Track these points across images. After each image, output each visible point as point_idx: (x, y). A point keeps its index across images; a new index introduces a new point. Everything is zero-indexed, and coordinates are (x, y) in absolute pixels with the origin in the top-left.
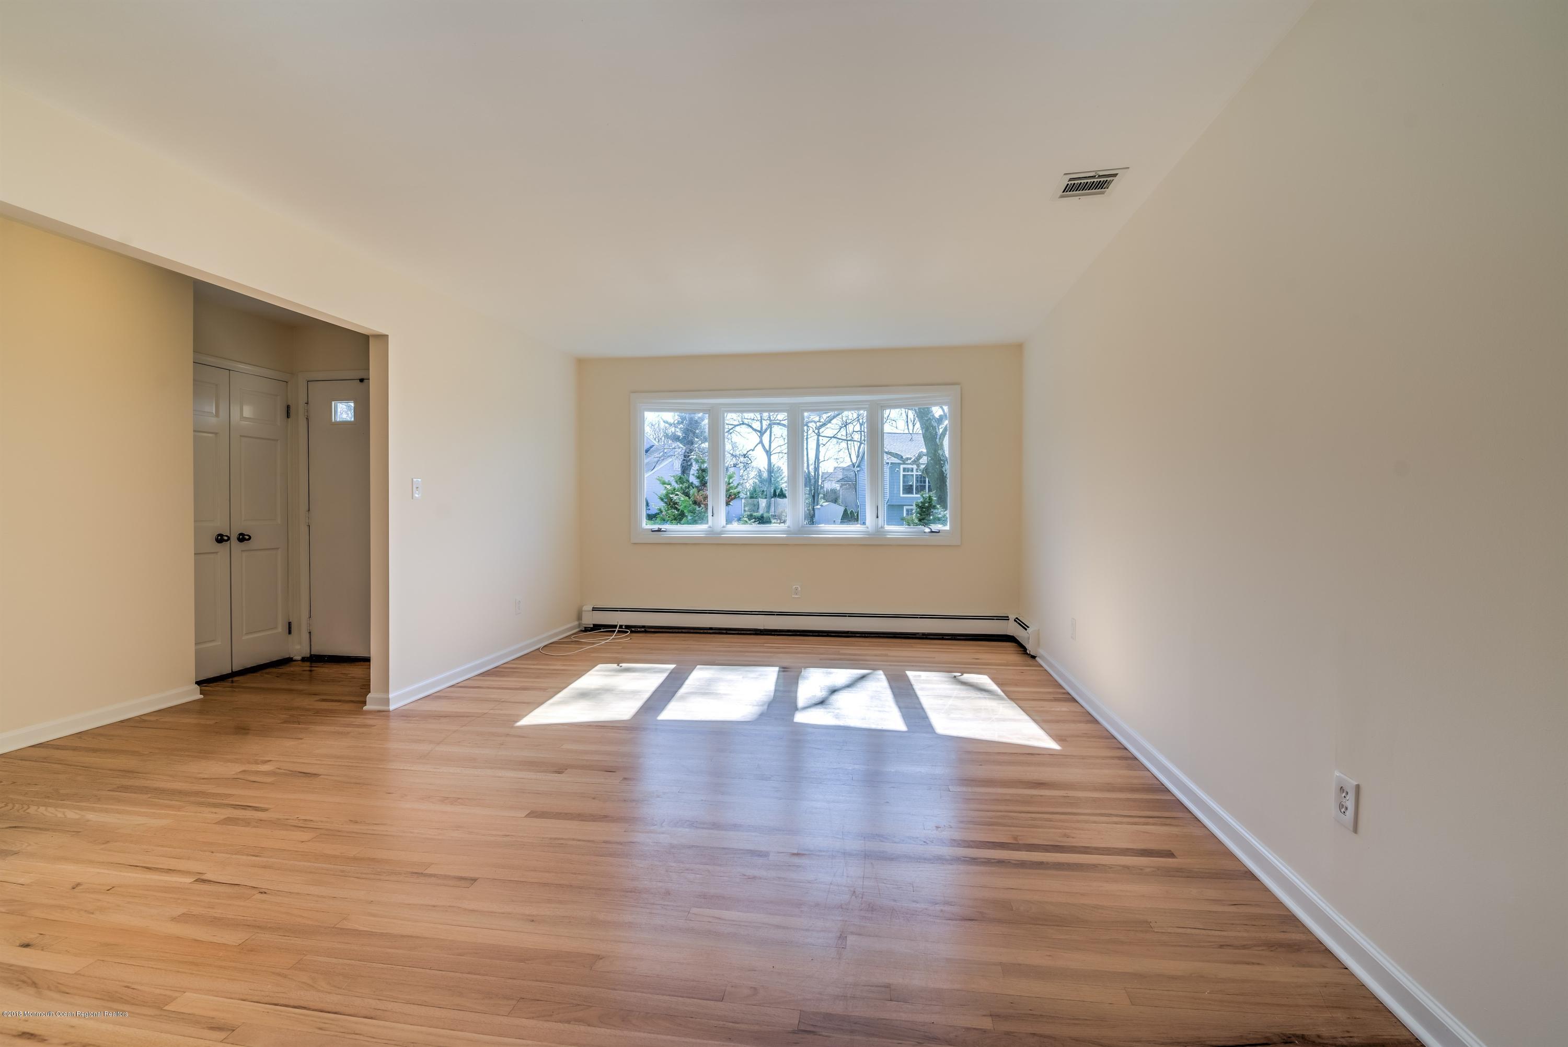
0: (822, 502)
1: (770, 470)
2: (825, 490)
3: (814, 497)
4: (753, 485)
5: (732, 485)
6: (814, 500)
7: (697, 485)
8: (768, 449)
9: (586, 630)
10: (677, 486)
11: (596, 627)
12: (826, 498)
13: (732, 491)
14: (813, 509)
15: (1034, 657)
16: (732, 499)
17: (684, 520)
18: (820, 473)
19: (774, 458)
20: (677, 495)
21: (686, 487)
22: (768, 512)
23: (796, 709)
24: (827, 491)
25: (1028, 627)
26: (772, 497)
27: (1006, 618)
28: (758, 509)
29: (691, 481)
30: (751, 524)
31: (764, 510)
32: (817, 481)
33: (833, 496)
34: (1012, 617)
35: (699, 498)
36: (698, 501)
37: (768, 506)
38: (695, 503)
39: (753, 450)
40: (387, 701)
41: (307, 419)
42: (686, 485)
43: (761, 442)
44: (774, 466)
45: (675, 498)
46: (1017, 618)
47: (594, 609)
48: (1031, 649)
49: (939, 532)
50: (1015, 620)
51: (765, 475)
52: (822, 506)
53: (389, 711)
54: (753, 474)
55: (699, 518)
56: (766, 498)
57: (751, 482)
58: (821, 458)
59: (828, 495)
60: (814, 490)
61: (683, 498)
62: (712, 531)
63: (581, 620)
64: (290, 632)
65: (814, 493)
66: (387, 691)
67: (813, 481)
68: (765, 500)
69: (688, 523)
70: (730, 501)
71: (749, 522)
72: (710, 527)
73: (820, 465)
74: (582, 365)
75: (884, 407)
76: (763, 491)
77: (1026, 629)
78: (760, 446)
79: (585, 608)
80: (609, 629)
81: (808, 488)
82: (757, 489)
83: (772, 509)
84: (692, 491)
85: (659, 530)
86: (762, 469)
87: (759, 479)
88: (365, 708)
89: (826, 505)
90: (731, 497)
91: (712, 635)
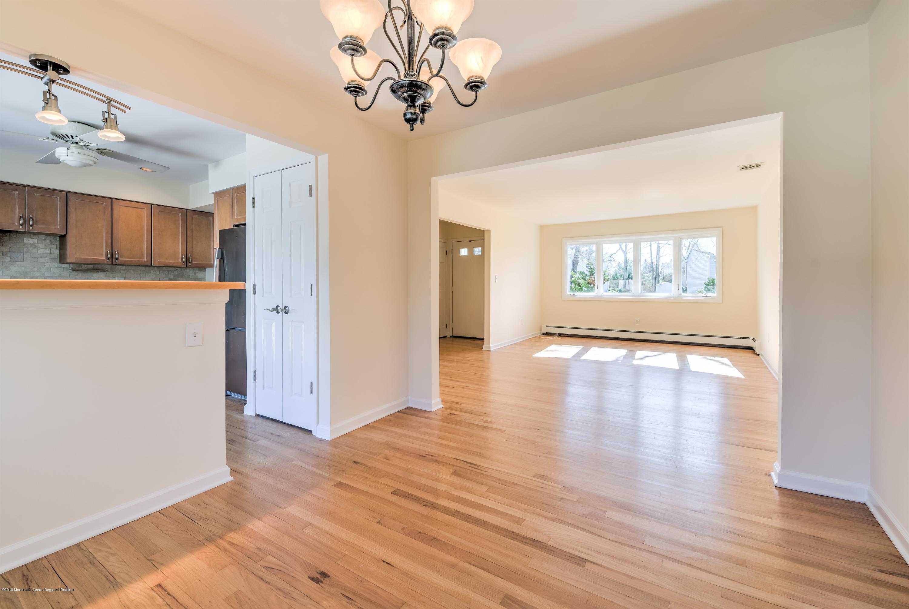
0: (661, 282)
1: (626, 261)
2: (664, 275)
3: (655, 279)
4: (615, 272)
5: (605, 275)
6: (656, 280)
7: (589, 275)
8: (625, 250)
9: (543, 334)
10: (580, 276)
11: (547, 334)
12: (665, 279)
13: (606, 278)
14: (655, 287)
15: (758, 355)
16: (606, 281)
17: (583, 291)
18: (660, 264)
19: (628, 255)
20: (580, 280)
21: (584, 276)
22: (625, 288)
23: (634, 359)
24: (666, 276)
25: (756, 341)
26: (627, 279)
27: (748, 338)
28: (618, 286)
29: (586, 274)
30: (615, 292)
31: (622, 287)
32: (657, 268)
33: (669, 278)
34: (751, 338)
35: (590, 281)
36: (590, 282)
37: (625, 285)
38: (588, 283)
39: (615, 254)
40: (490, 347)
41: (452, 255)
42: (584, 275)
43: (621, 248)
44: (628, 260)
45: (580, 281)
46: (754, 338)
47: (547, 326)
48: (757, 351)
49: (711, 297)
50: (753, 339)
51: (623, 265)
52: (660, 284)
53: (490, 351)
54: (614, 264)
55: (590, 289)
56: (623, 279)
57: (614, 270)
58: (661, 254)
59: (666, 277)
60: (656, 274)
61: (583, 281)
62: (597, 295)
63: (541, 330)
64: (447, 328)
65: (656, 277)
66: (489, 344)
67: (655, 269)
68: (622, 281)
69: (585, 292)
70: (605, 282)
71: (614, 292)
72: (596, 294)
73: (660, 259)
74: (543, 228)
75: (681, 239)
76: (621, 275)
77: (755, 342)
78: (620, 250)
79: (543, 326)
80: (554, 334)
81: (652, 273)
82: (617, 274)
83: (627, 287)
84: (587, 278)
85: (574, 295)
86: (621, 262)
87: (619, 268)
88: (483, 349)
89: (663, 284)
90: (605, 281)
91: (598, 339)
